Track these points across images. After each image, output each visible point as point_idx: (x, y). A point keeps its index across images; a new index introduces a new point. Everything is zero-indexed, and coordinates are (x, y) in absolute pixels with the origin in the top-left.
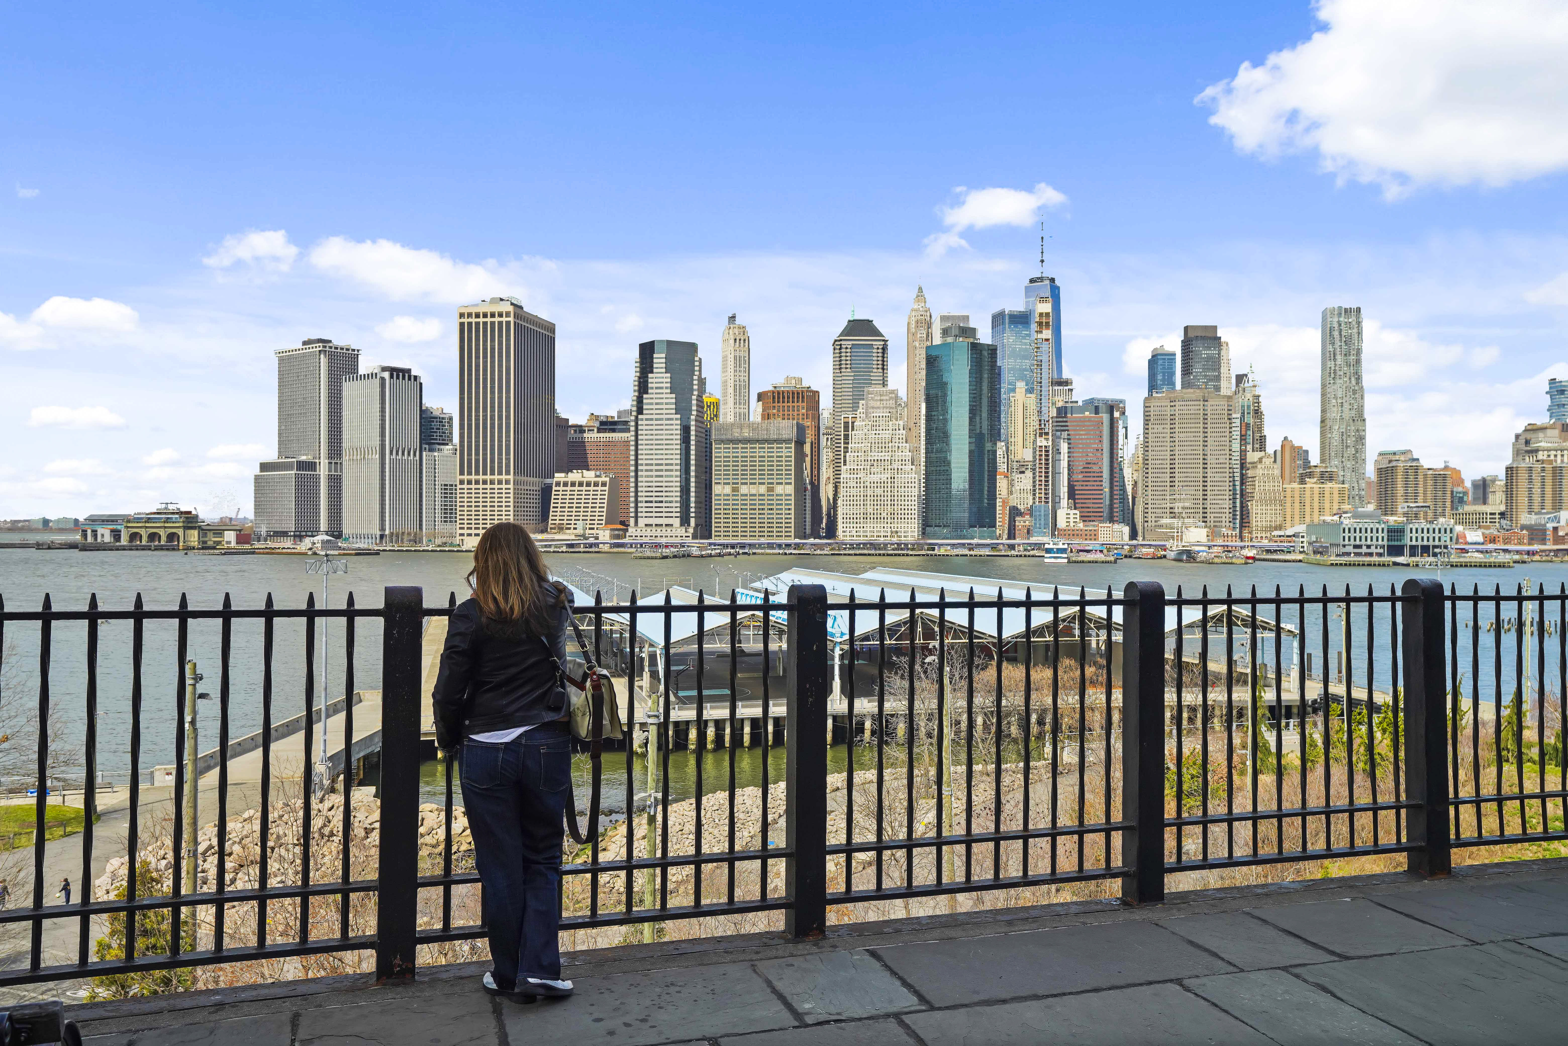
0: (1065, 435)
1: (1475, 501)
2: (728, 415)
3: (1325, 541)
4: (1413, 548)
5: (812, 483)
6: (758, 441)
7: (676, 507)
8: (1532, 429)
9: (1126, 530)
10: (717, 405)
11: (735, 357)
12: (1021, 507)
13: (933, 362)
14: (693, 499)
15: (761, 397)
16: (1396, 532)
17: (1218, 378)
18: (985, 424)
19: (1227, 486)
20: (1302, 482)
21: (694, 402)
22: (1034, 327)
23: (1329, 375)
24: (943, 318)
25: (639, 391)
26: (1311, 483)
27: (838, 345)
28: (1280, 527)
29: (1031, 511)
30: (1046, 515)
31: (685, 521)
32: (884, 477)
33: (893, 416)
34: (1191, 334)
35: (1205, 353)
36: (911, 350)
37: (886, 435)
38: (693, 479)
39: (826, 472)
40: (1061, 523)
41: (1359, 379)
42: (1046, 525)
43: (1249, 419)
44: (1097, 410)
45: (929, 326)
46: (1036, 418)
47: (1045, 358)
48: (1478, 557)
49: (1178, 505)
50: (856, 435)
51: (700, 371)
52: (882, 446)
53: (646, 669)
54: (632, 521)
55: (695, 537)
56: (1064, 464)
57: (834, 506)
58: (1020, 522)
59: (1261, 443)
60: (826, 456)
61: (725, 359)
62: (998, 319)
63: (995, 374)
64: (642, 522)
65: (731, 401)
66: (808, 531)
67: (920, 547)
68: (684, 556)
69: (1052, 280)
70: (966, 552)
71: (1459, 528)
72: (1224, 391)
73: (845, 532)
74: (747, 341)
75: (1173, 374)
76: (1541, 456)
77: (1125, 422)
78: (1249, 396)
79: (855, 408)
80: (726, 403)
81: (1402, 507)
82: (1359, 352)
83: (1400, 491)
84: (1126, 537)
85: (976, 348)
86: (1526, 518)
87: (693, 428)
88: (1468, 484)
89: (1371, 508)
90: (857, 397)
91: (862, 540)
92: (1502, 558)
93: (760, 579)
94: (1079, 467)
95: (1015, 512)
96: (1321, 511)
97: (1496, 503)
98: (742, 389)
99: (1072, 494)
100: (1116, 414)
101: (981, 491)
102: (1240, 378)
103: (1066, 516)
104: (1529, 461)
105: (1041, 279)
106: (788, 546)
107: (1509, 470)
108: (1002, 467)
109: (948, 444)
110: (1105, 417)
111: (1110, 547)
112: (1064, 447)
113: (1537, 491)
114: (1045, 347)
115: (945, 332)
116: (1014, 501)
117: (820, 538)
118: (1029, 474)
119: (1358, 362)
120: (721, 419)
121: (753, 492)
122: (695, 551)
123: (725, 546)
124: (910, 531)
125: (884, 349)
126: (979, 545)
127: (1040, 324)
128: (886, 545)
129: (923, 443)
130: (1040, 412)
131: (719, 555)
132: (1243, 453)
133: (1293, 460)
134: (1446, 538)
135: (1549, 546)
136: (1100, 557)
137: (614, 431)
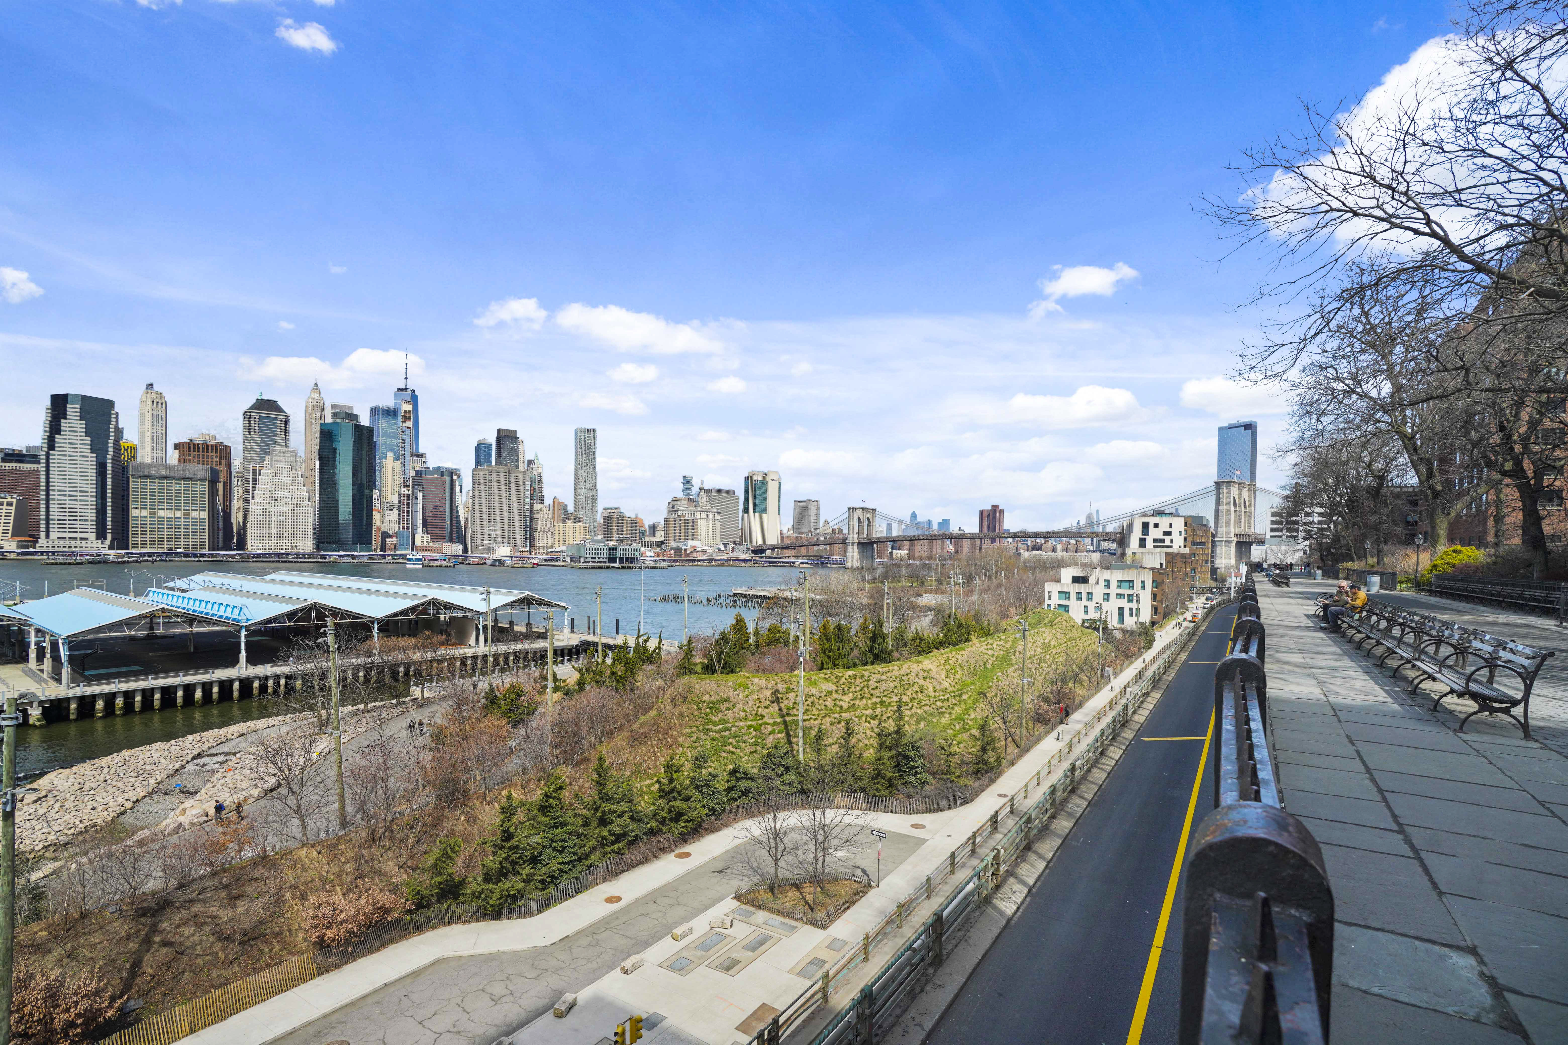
0: (421, 488)
1: (650, 535)
2: (145, 456)
3: (576, 555)
4: (621, 559)
5: (223, 510)
6: (174, 478)
7: (91, 524)
8: (676, 500)
9: (461, 547)
10: (134, 449)
11: (153, 415)
12: (390, 532)
13: (326, 435)
14: (109, 519)
15: (177, 446)
16: (613, 551)
17: (517, 461)
18: (364, 477)
19: (522, 523)
20: (564, 522)
21: (111, 445)
22: (400, 419)
23: (579, 465)
24: (333, 406)
25: (50, 432)
26: (569, 523)
27: (247, 415)
28: (552, 547)
29: (397, 535)
30: (408, 538)
31: (101, 534)
32: (286, 509)
33: (293, 467)
34: (502, 434)
35: (510, 446)
36: (308, 424)
37: (289, 480)
38: (109, 504)
39: (237, 504)
40: (418, 542)
41: (594, 468)
42: (407, 544)
43: (535, 486)
44: (442, 474)
45: (323, 410)
46: (401, 476)
47: (407, 439)
48: (652, 564)
49: (493, 534)
50: (263, 479)
51: (117, 422)
52: (285, 487)
53: (48, 656)
54: (43, 535)
55: (111, 547)
56: (420, 506)
57: (243, 528)
58: (389, 542)
59: (542, 500)
60: (237, 492)
61: (142, 416)
62: (375, 412)
63: (372, 447)
64: (53, 536)
65: (148, 448)
66: (221, 544)
67: (315, 556)
68: (100, 562)
69: (413, 391)
70: (350, 560)
71: (643, 549)
72: (520, 469)
73: (253, 545)
74: (164, 404)
75: (490, 456)
76: (679, 513)
77: (461, 482)
78: (535, 472)
79: (262, 459)
80: (143, 448)
81: (616, 537)
82: (594, 453)
83: (615, 529)
84: (461, 552)
85: (358, 428)
86: (673, 545)
87: (109, 465)
88: (647, 527)
89: (600, 537)
90: (263, 453)
91: (267, 551)
92: (663, 564)
93: (173, 580)
94: (430, 508)
95: (385, 535)
96: (574, 538)
97: (659, 537)
98: (159, 440)
99: (425, 524)
100: (455, 477)
101: (361, 521)
102: (530, 462)
103: (421, 538)
104: (673, 516)
105: (405, 389)
106: (203, 555)
107: (666, 520)
108: (376, 506)
109: (336, 489)
110: (448, 479)
111: (450, 558)
112: (420, 495)
113: (678, 531)
114: (407, 432)
115: (335, 415)
116: (384, 528)
117: (231, 550)
118: (396, 511)
119: (594, 458)
120: (139, 460)
121: (170, 515)
122: (111, 558)
123: (144, 555)
124: (307, 545)
125: (287, 422)
126: (359, 556)
127: (404, 417)
128: (287, 555)
129: (317, 487)
130: (404, 472)
131: (136, 562)
132: (532, 505)
133: (559, 510)
134: (637, 554)
135: (683, 558)
136: (444, 563)
137: (22, 462)
